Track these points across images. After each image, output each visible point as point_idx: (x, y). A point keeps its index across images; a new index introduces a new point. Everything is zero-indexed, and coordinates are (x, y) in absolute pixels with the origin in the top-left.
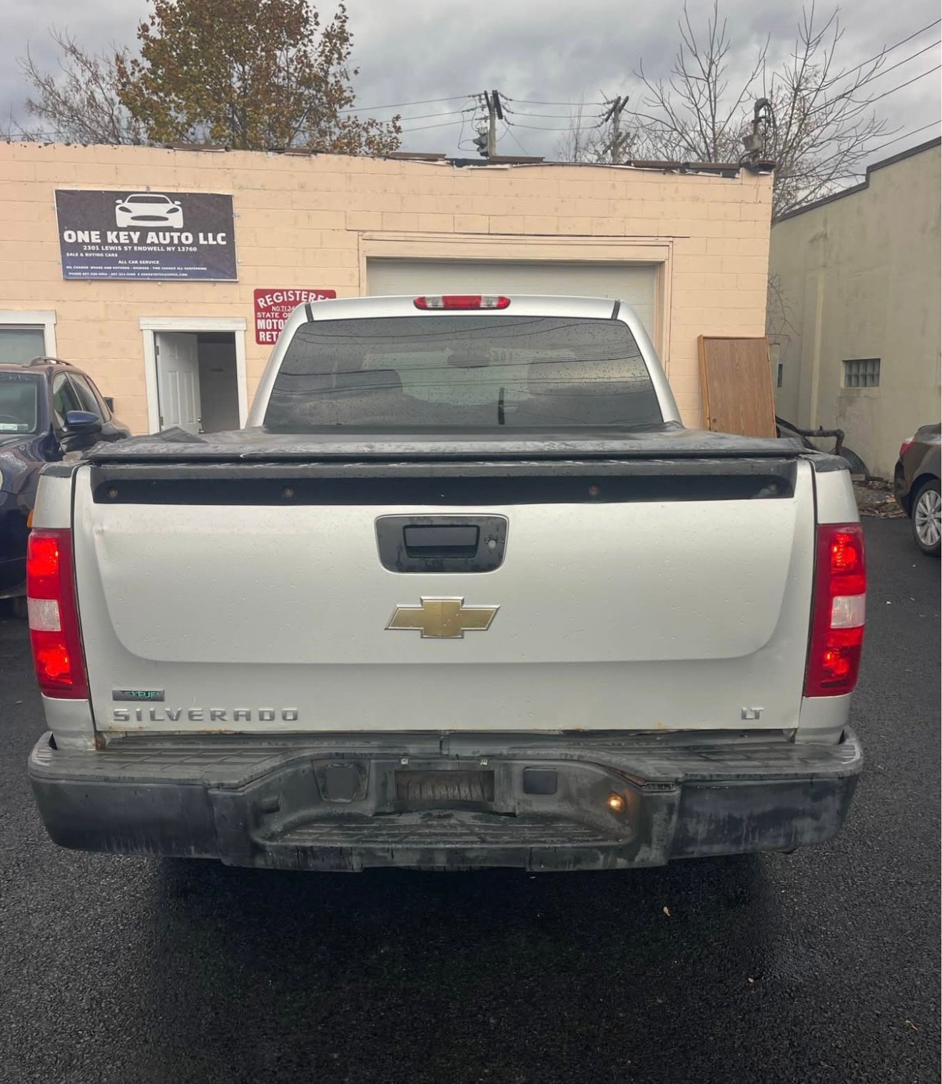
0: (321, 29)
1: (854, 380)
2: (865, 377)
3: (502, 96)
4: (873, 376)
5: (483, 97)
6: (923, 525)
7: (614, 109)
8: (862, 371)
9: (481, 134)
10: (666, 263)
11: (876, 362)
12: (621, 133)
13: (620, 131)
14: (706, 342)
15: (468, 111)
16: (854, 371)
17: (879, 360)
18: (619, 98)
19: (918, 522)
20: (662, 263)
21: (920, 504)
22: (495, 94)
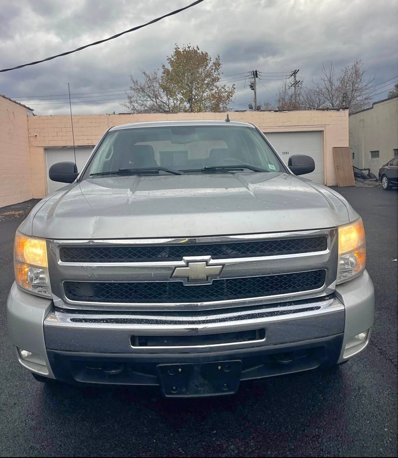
0: (212, 62)
1: (373, 157)
2: (376, 155)
3: (258, 72)
4: (378, 155)
5: (252, 72)
6: (384, 184)
7: (294, 73)
8: (375, 154)
9: (251, 83)
10: (324, 131)
11: (378, 151)
12: (297, 81)
13: (297, 80)
14: (335, 148)
15: (247, 76)
16: (373, 154)
17: (379, 151)
18: (296, 70)
19: (383, 184)
20: (323, 131)
21: (383, 180)
22: (256, 71)
